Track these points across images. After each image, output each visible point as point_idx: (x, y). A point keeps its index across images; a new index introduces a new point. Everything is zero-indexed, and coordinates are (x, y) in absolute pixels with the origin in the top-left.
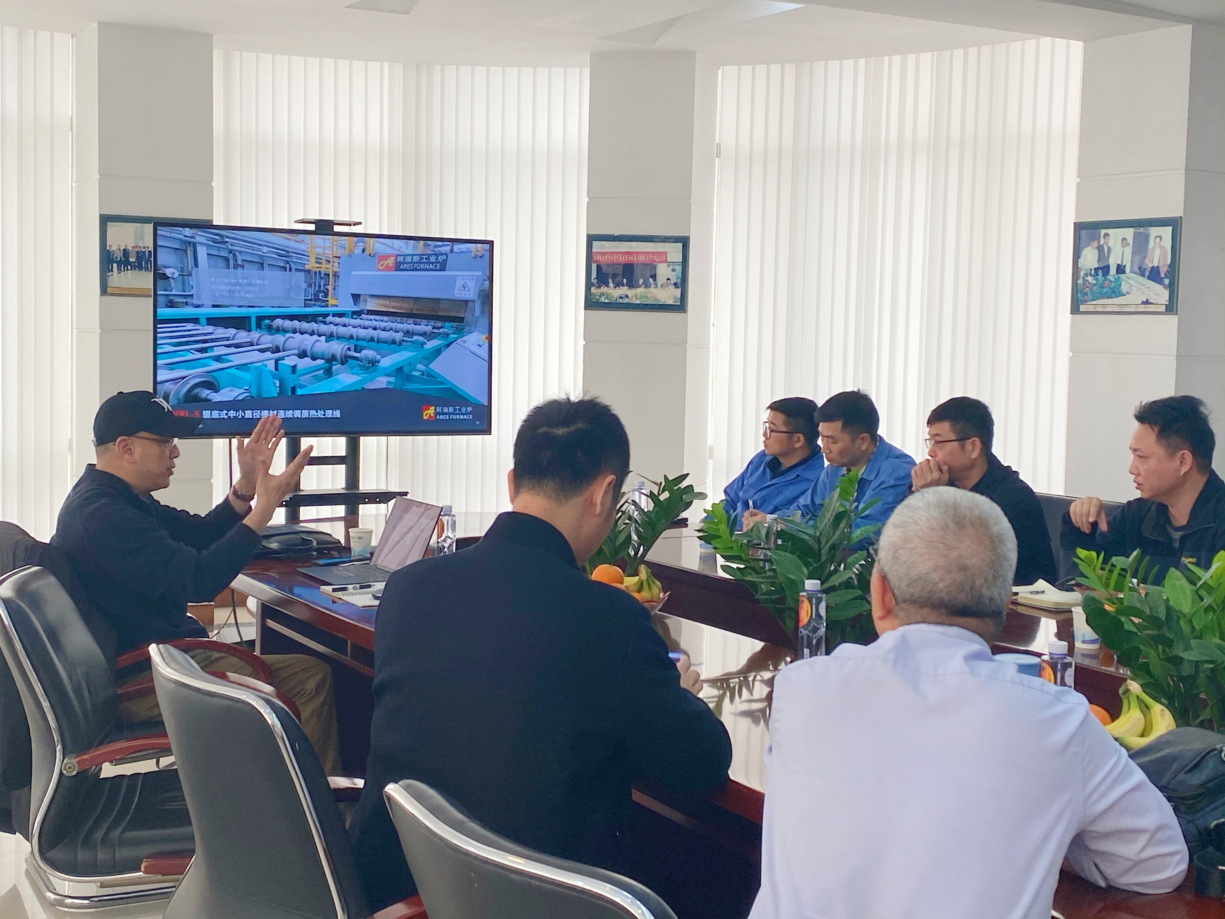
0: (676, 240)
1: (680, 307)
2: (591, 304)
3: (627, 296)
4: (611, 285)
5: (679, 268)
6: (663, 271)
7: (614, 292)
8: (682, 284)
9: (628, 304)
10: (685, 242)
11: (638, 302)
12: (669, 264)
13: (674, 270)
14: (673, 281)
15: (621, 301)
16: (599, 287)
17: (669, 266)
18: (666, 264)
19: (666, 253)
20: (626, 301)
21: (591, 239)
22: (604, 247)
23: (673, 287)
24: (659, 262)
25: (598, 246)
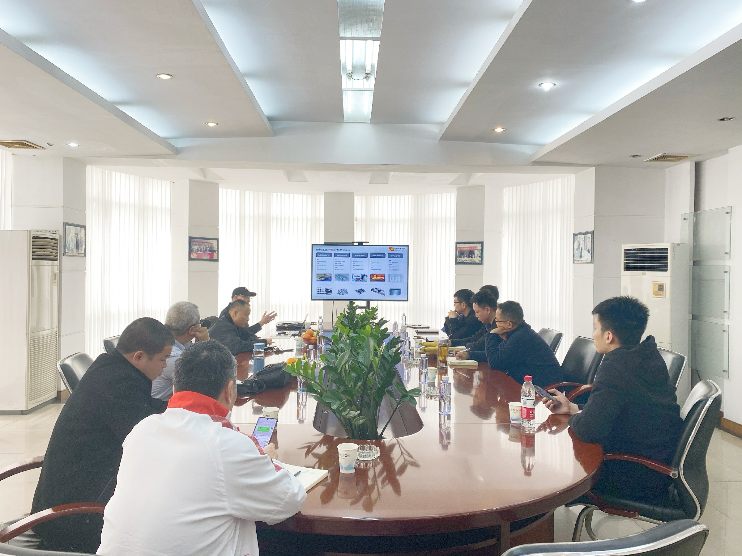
0: (480, 243)
1: (481, 263)
2: (457, 263)
3: (466, 260)
4: (462, 257)
5: (481, 251)
6: (476, 252)
7: (463, 259)
8: (482, 256)
9: (467, 263)
10: (482, 243)
11: (469, 262)
12: (478, 250)
13: (479, 252)
14: (479, 255)
15: (465, 262)
16: (459, 258)
17: (478, 251)
18: (477, 250)
19: (477, 247)
20: (466, 262)
21: (457, 243)
22: (460, 245)
23: (479, 257)
24: (475, 250)
25: (459, 245)
